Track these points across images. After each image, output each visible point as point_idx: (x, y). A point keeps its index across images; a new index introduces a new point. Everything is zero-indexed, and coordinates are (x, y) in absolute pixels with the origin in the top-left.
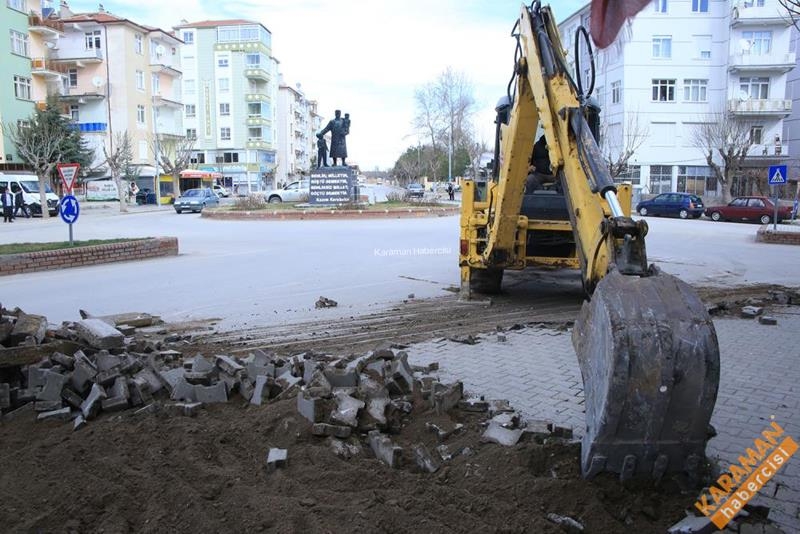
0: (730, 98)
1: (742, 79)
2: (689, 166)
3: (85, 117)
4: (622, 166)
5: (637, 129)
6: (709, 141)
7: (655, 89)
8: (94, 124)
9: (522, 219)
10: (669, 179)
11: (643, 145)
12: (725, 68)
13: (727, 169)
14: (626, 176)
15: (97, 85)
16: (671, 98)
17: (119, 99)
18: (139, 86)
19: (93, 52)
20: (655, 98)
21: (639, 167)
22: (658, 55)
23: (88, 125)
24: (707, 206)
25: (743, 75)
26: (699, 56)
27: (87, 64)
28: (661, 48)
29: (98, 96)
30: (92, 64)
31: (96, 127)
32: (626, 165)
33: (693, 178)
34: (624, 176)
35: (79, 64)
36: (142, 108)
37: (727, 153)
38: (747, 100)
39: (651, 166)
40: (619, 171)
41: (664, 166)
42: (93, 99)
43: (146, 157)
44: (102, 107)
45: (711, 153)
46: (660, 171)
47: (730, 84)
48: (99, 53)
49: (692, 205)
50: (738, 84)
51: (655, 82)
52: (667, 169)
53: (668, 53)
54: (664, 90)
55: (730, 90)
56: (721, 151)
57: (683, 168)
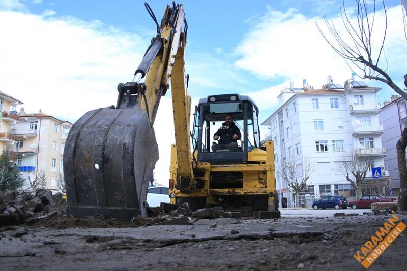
0: (355, 148)
1: (360, 139)
2: (340, 184)
3: (25, 163)
4: (303, 185)
5: (309, 166)
6: (346, 168)
7: (317, 146)
8: (29, 167)
9: (206, 164)
10: (330, 191)
11: (313, 173)
12: (351, 134)
13: (357, 182)
14: (307, 192)
15: (32, 147)
16: (326, 150)
17: (43, 154)
18: (54, 149)
19: (33, 131)
20: (318, 150)
21: (313, 186)
22: (317, 129)
23: (25, 167)
24: (349, 202)
25: (360, 137)
26: (337, 128)
27: (29, 137)
28: (318, 125)
29: (32, 153)
30: (32, 137)
31: (29, 169)
32: (306, 184)
33: (342, 190)
34: (306, 191)
35: (25, 137)
36: (55, 160)
37: (356, 174)
38: (363, 148)
39: (320, 186)
40: (302, 188)
41: (326, 185)
42: (30, 154)
43: (55, 186)
44: (34, 159)
45: (348, 174)
46: (324, 188)
47: (355, 142)
48: (36, 132)
49: (341, 201)
50: (358, 141)
51: (317, 142)
52: (328, 186)
53: (322, 128)
54: (322, 146)
55: (355, 145)
56: (353, 172)
57: (336, 186)
